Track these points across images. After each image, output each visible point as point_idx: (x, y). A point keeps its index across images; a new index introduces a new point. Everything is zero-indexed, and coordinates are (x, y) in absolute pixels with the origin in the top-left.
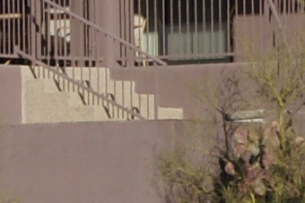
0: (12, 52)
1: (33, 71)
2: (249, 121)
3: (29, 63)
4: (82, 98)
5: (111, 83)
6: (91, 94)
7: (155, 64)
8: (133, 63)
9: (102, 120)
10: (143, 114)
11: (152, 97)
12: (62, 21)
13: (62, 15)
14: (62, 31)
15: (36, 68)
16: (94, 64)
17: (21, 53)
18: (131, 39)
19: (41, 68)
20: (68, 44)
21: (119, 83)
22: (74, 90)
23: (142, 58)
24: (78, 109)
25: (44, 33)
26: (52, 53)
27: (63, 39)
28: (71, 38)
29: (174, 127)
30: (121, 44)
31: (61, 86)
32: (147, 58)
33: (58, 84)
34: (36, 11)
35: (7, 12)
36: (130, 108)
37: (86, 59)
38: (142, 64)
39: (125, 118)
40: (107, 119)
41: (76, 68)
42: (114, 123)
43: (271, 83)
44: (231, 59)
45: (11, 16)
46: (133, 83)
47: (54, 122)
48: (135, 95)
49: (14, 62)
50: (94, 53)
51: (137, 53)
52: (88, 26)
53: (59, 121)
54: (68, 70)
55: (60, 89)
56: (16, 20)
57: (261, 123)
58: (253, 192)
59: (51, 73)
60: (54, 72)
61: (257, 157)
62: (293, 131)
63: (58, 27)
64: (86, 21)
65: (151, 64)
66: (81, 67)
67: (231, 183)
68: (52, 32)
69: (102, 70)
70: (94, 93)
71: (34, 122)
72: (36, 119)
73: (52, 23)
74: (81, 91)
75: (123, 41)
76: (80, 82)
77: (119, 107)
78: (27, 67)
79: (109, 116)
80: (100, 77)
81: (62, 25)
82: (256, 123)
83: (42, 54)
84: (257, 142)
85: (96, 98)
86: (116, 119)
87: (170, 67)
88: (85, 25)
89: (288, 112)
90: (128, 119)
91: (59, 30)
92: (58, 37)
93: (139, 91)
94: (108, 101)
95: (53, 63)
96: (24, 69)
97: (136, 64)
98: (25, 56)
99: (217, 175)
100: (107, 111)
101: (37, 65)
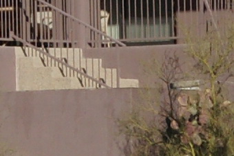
0: (8, 36)
1: (24, 51)
2: (189, 89)
3: (21, 45)
4: (62, 71)
5: (83, 60)
6: (68, 69)
7: (117, 45)
8: (100, 45)
9: (77, 88)
10: (108, 83)
11: (114, 71)
12: (46, 13)
13: (46, 8)
14: (46, 20)
15: (27, 49)
16: (70, 46)
17: (15, 37)
18: (99, 26)
19: (30, 49)
20: (51, 31)
21: (90, 60)
22: (55, 66)
23: (107, 41)
24: (58, 80)
25: (32, 22)
26: (39, 38)
27: (47, 27)
28: (53, 26)
29: (131, 94)
30: (91, 30)
31: (46, 63)
32: (111, 40)
33: (43, 61)
34: (26, 5)
35: (4, 6)
36: (98, 79)
37: (65, 41)
38: (107, 45)
39: (95, 87)
40: (81, 88)
41: (57, 49)
42: (86, 90)
43: (205, 61)
44: (175, 42)
45: (7, 9)
46: (101, 60)
47: (41, 89)
48: (102, 70)
49: (9, 44)
50: (70, 37)
51: (103, 37)
52: (66, 17)
53: (44, 89)
54: (51, 50)
55: (45, 65)
56: (11, 12)
57: (197, 91)
58: (192, 143)
59: (38, 52)
60: (40, 51)
61: (195, 116)
62: (222, 96)
63: (43, 17)
64: (64, 13)
65: (114, 45)
66: (61, 48)
67: (176, 136)
68: (38, 21)
69: (77, 50)
70: (71, 68)
71: (25, 90)
72: (27, 88)
73: (38, 14)
74: (60, 66)
75: (92, 27)
76: (60, 59)
77: (89, 78)
78: (20, 48)
79: (82, 85)
80: (75, 55)
81: (46, 16)
82: (194, 90)
83: (31, 38)
84: (195, 105)
85: (72, 71)
86: (87, 87)
87: (128, 47)
88: (63, 16)
89: (219, 83)
90: (97, 88)
91: (43, 20)
92: (43, 25)
93: (104, 66)
94: (81, 74)
95: (39, 45)
96: (18, 49)
97: (103, 46)
98: (18, 39)
99: (165, 131)
100: (81, 81)
101: (27, 46)
